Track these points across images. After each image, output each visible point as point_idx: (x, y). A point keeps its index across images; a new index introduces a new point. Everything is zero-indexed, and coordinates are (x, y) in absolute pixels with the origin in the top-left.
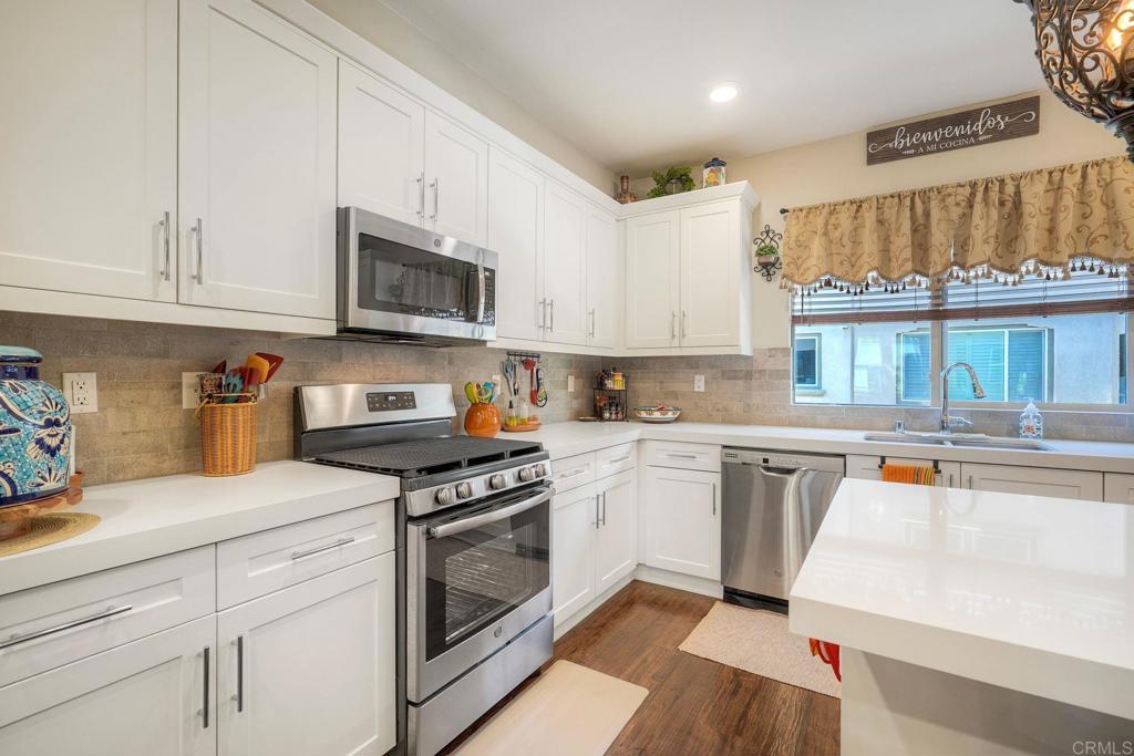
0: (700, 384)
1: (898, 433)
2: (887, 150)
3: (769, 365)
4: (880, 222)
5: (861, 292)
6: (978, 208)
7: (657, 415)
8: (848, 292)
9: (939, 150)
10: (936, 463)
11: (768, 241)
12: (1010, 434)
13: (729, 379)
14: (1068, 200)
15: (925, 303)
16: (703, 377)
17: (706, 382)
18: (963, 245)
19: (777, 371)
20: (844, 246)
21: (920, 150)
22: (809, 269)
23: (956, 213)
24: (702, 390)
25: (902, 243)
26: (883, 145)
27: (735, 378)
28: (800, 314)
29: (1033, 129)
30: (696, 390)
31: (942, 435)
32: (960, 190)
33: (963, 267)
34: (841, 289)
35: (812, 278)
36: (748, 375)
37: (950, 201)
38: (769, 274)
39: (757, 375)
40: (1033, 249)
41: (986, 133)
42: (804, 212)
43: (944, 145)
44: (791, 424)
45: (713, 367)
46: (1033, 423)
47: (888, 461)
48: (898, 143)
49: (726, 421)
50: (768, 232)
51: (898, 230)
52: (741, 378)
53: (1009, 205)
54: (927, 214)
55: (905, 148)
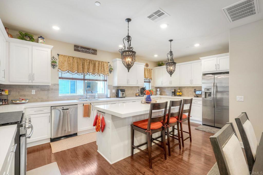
0: (33, 92)
1: (80, 100)
2: (77, 49)
3: (54, 87)
4: (77, 62)
5: (74, 74)
6: (91, 64)
7: (18, 102)
8: (71, 74)
9: (85, 53)
10: (91, 103)
11: (53, 60)
12: (94, 98)
13: (43, 91)
14: (100, 66)
15: (82, 78)
16: (35, 90)
17: (36, 92)
18: (88, 69)
19: (56, 89)
20: (71, 65)
21: (83, 51)
22: (64, 68)
23: (88, 64)
24: (34, 94)
25: (81, 67)
26: (77, 48)
27: (45, 91)
28: (61, 77)
29: (96, 54)
30: (32, 94)
31: (86, 99)
32: (88, 60)
33: (88, 72)
34: (70, 73)
35: (65, 70)
36: (48, 90)
37: (87, 61)
38: (54, 67)
39: (51, 90)
40: (97, 72)
41: (91, 52)
42: (63, 56)
43: (86, 52)
44: (59, 100)
45: (37, 88)
46: (97, 97)
47: (84, 104)
48: (79, 49)
49: (42, 101)
50: (53, 58)
51: (80, 65)
52: (47, 91)
53: (94, 65)
54: (84, 63)
55: (80, 50)
